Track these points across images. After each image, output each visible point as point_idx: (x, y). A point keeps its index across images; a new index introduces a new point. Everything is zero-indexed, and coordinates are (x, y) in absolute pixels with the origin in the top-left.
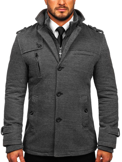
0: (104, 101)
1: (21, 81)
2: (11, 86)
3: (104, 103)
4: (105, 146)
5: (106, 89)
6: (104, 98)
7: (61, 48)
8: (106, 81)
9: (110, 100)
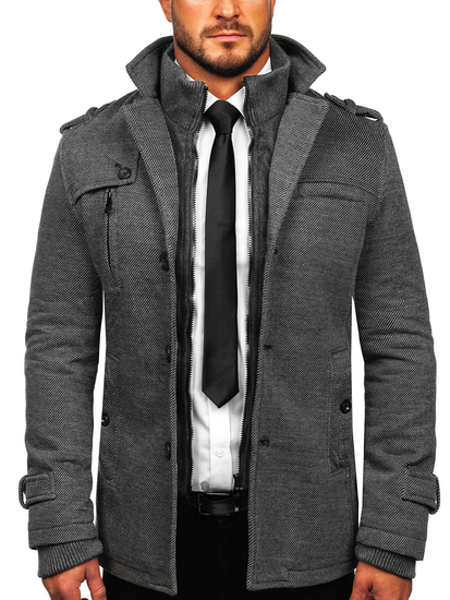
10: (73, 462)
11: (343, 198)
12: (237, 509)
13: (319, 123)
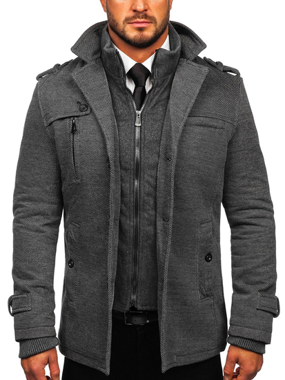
0: (245, 233)
1: (48, 188)
2: (24, 199)
3: (244, 236)
4: (249, 339)
5: (251, 204)
6: (245, 226)
7: (140, 112)
8: (249, 186)
9: (259, 229)
10: (44, 287)
11: (210, 126)
12: (148, 321)
13: (202, 81)
